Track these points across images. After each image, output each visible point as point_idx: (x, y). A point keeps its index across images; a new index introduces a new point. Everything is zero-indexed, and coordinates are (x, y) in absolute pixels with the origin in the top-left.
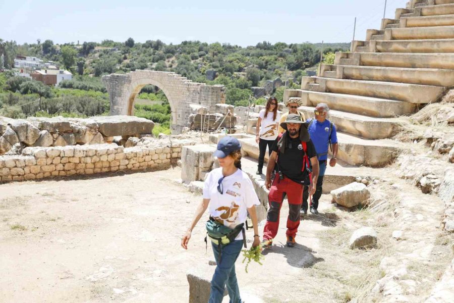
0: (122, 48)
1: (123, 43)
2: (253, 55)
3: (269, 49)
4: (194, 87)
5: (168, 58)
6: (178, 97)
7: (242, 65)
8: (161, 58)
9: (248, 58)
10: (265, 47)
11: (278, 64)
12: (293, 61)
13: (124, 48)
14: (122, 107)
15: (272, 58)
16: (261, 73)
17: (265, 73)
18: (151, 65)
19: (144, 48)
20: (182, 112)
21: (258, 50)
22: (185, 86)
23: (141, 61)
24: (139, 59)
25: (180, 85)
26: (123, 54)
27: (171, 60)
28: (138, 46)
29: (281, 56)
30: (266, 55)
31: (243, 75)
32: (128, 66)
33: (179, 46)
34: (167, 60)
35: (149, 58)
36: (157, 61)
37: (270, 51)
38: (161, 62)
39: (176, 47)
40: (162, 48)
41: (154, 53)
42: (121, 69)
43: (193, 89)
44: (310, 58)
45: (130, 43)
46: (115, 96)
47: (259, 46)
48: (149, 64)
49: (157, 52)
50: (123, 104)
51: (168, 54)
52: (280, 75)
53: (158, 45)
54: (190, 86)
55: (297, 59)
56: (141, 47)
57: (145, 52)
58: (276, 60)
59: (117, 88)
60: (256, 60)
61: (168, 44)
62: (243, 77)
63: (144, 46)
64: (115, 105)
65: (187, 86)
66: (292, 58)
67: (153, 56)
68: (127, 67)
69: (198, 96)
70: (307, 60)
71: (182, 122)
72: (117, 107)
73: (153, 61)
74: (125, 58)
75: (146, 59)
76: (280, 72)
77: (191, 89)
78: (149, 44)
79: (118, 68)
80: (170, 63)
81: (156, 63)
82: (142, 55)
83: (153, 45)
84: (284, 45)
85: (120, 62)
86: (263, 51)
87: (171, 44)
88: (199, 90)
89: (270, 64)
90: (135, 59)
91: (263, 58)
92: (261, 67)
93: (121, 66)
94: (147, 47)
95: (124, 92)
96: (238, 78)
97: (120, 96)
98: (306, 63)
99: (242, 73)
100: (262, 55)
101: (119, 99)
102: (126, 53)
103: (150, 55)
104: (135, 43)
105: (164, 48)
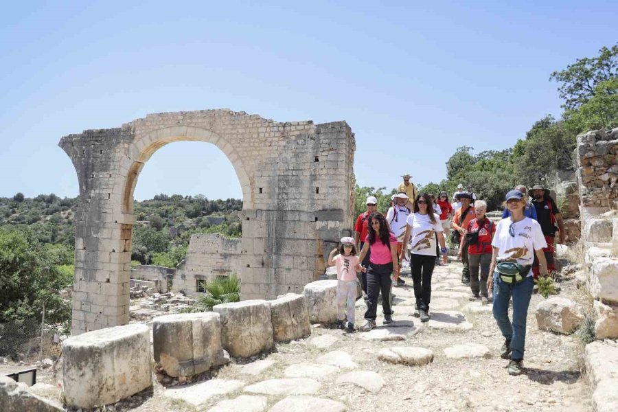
0: (9, 203)
1: (11, 199)
2: (152, 206)
3: (166, 200)
4: (299, 128)
5: (63, 210)
6: (255, 153)
7: (144, 214)
8: (56, 210)
9: (147, 208)
10: (162, 198)
11: (178, 212)
12: (192, 209)
13: (12, 203)
14: (110, 191)
15: (172, 207)
16: (163, 220)
17: (167, 221)
18: (45, 217)
19: (36, 202)
20: (269, 182)
21: (156, 202)
22: (276, 129)
23: (33, 214)
24: (31, 212)
25: (263, 129)
26: (11, 208)
27: (67, 212)
28: (28, 201)
29: (180, 206)
30: (165, 205)
31: (146, 223)
32: (18, 219)
33: (75, 199)
34: (62, 212)
35: (42, 211)
36: (51, 214)
37: (168, 202)
38: (56, 214)
39: (71, 201)
40: (56, 201)
41: (47, 207)
42: (9, 222)
43: (297, 133)
44: (206, 207)
45: (19, 198)
46: (93, 170)
47: (156, 198)
48: (42, 216)
49: (51, 205)
50: (114, 185)
51: (63, 207)
52: (181, 222)
53: (52, 199)
54: (288, 129)
55: (195, 208)
56: (32, 202)
57: (37, 206)
58: (175, 209)
59: (99, 154)
60: (155, 209)
61: (63, 198)
62: (145, 225)
63: (35, 200)
64: (92, 188)
65: (281, 129)
66: (190, 208)
67: (46, 209)
68: (16, 220)
69: (310, 144)
70: (204, 209)
71: (270, 201)
72: (97, 191)
73: (47, 214)
74: (14, 212)
75: (38, 212)
76: (181, 220)
77: (290, 134)
78: (41, 199)
79: (6, 221)
80: (66, 215)
81: (50, 216)
82: (33, 208)
83: (46, 199)
84: (180, 197)
85: (7, 215)
86: (161, 202)
87: (66, 198)
88: (312, 132)
89: (171, 213)
90: (25, 213)
91: (162, 208)
92: (162, 216)
93: (10, 219)
94: (40, 201)
95: (116, 159)
96: (141, 226)
97: (106, 170)
98: (203, 212)
99: (143, 222)
100: (160, 206)
101: (103, 176)
102: (13, 207)
103: (43, 208)
104: (25, 197)
105: (58, 202)
